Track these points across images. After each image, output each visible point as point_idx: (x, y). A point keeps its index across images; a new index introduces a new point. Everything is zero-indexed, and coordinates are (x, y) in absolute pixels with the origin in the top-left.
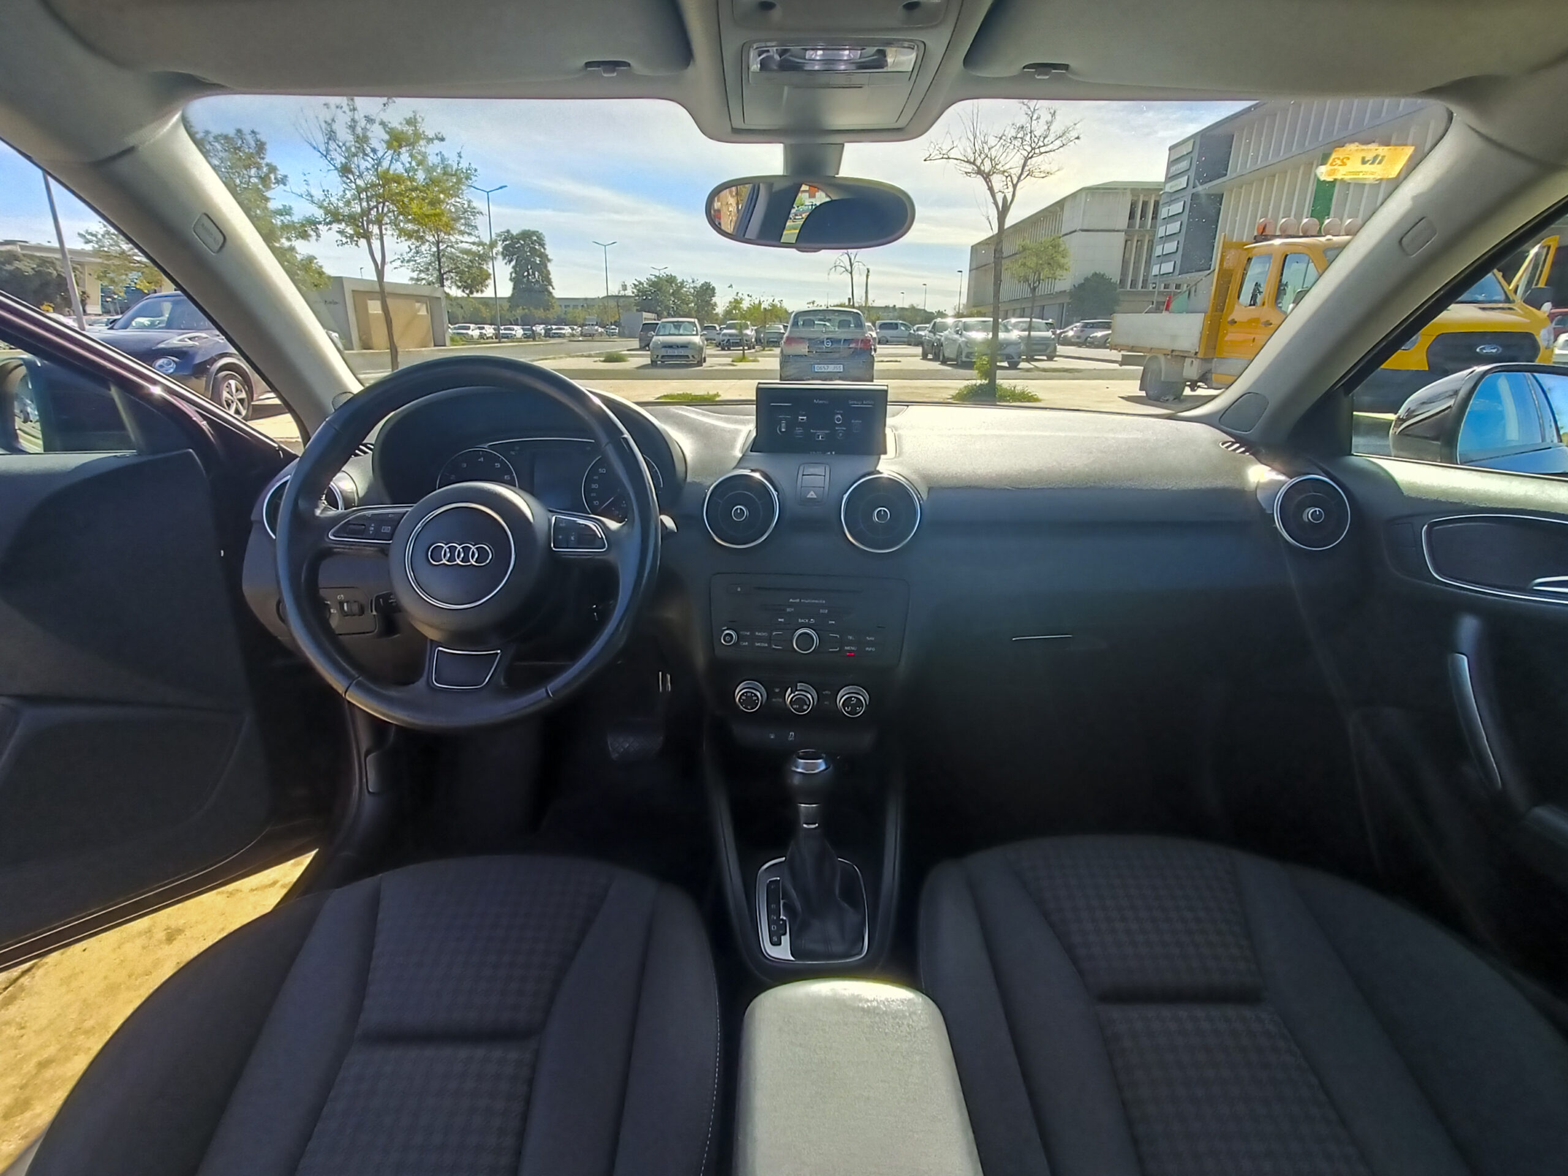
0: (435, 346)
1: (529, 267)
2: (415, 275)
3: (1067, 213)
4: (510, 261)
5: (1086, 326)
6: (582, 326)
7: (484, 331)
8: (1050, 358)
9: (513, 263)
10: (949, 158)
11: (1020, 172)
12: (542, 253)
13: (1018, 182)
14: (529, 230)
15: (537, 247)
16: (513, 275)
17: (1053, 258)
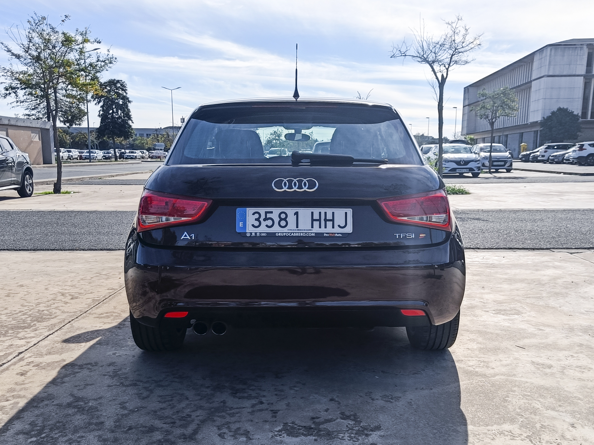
0: (44, 164)
1: (114, 107)
2: (27, 112)
3: (536, 64)
4: (99, 103)
5: (549, 147)
6: (149, 150)
7: (71, 154)
8: (508, 171)
9: (101, 104)
10: (405, 55)
11: (449, 61)
12: (125, 96)
13: (449, 67)
14: (115, 80)
15: (120, 92)
16: (101, 113)
17: (504, 102)
